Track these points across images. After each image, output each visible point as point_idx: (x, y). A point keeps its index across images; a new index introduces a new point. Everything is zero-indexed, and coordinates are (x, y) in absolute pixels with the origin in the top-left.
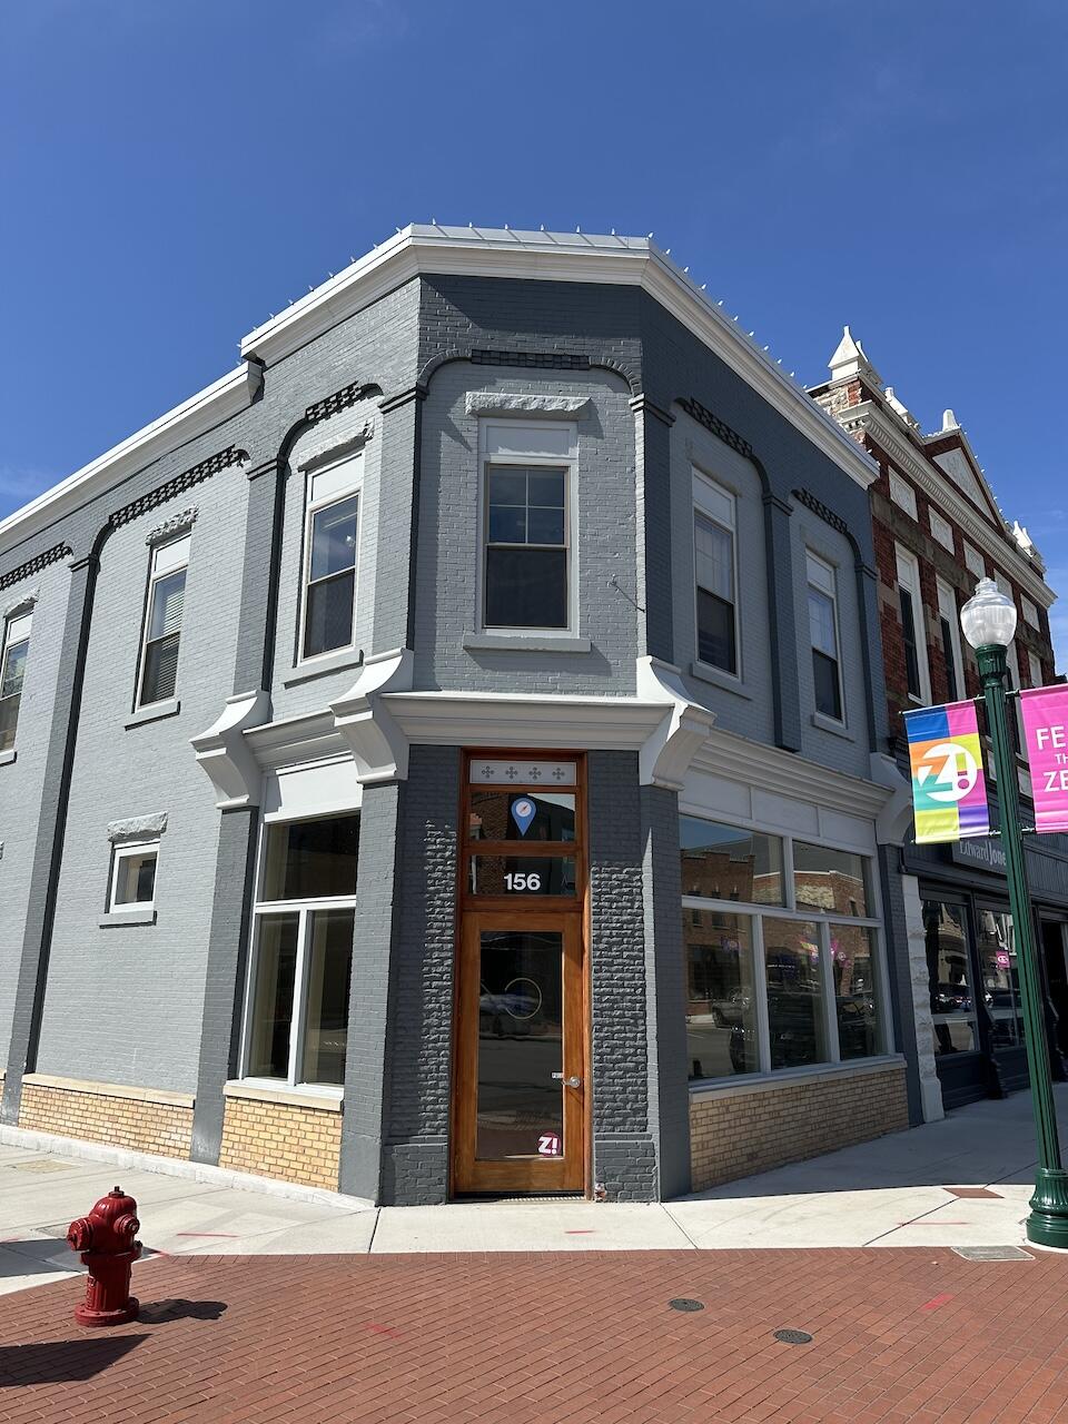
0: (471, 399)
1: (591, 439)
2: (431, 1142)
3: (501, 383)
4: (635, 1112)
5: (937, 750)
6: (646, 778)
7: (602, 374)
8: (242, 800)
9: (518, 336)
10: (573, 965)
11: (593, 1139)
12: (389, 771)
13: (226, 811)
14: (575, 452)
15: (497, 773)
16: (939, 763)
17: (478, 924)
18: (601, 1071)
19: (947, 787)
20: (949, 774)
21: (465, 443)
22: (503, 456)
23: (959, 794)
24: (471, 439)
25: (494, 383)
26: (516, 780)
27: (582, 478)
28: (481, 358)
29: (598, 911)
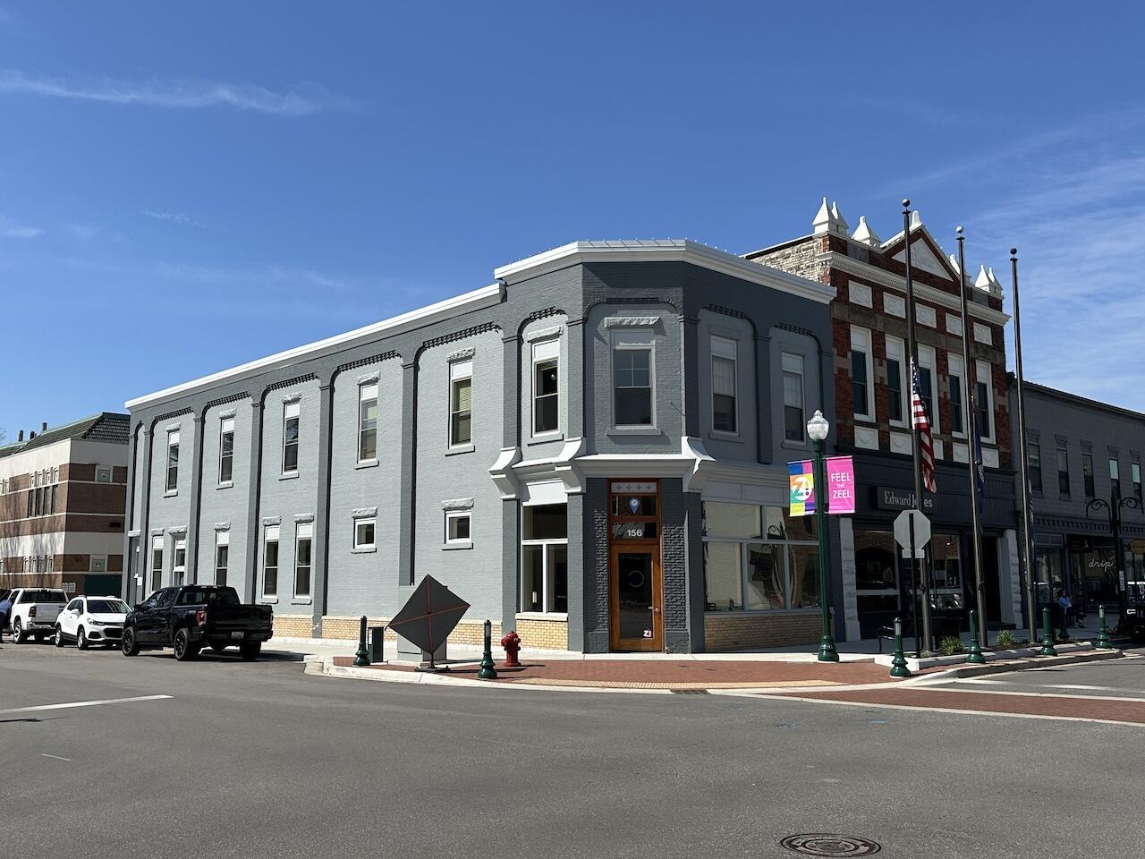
0: (607, 321)
1: (660, 336)
2: (602, 630)
3: (619, 312)
4: (681, 621)
5: (800, 479)
6: (685, 490)
7: (665, 305)
8: (513, 496)
9: (627, 290)
10: (657, 566)
11: (664, 631)
12: (578, 490)
13: (504, 500)
14: (654, 342)
15: (623, 488)
16: (800, 484)
17: (617, 550)
18: (668, 605)
19: (802, 494)
20: (802, 490)
21: (604, 342)
22: (622, 346)
23: (805, 497)
24: (607, 339)
25: (616, 312)
26: (631, 490)
27: (656, 355)
28: (610, 301)
29: (666, 544)
